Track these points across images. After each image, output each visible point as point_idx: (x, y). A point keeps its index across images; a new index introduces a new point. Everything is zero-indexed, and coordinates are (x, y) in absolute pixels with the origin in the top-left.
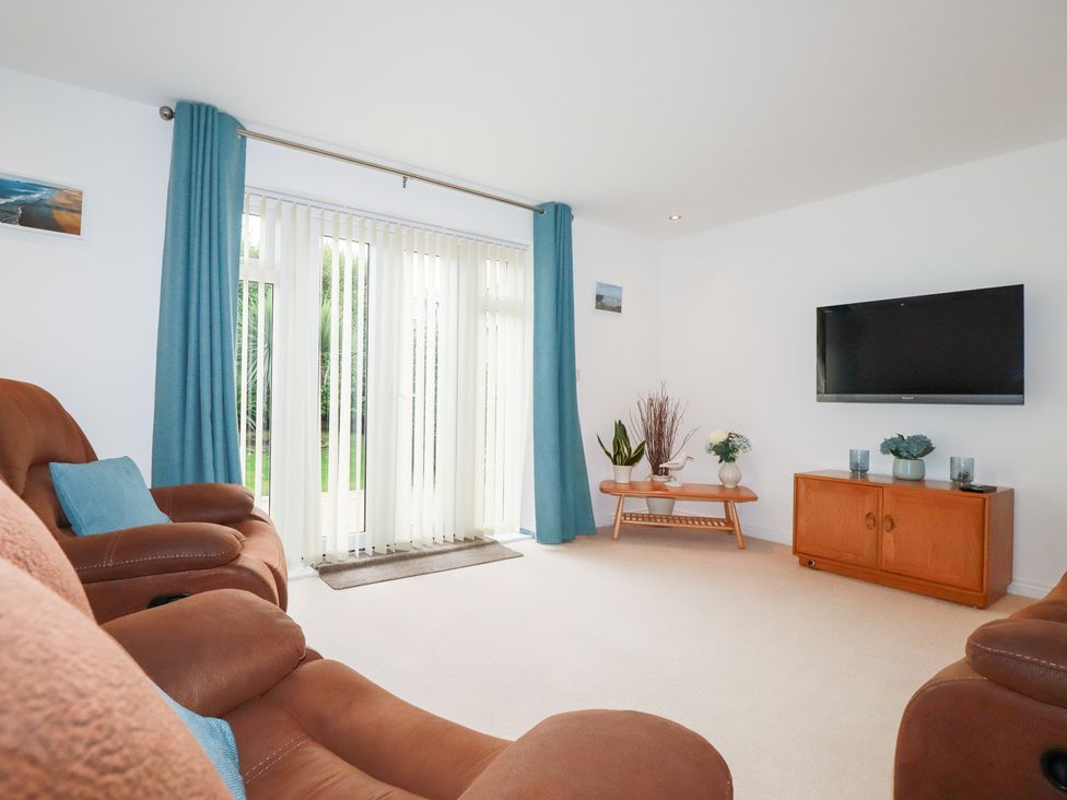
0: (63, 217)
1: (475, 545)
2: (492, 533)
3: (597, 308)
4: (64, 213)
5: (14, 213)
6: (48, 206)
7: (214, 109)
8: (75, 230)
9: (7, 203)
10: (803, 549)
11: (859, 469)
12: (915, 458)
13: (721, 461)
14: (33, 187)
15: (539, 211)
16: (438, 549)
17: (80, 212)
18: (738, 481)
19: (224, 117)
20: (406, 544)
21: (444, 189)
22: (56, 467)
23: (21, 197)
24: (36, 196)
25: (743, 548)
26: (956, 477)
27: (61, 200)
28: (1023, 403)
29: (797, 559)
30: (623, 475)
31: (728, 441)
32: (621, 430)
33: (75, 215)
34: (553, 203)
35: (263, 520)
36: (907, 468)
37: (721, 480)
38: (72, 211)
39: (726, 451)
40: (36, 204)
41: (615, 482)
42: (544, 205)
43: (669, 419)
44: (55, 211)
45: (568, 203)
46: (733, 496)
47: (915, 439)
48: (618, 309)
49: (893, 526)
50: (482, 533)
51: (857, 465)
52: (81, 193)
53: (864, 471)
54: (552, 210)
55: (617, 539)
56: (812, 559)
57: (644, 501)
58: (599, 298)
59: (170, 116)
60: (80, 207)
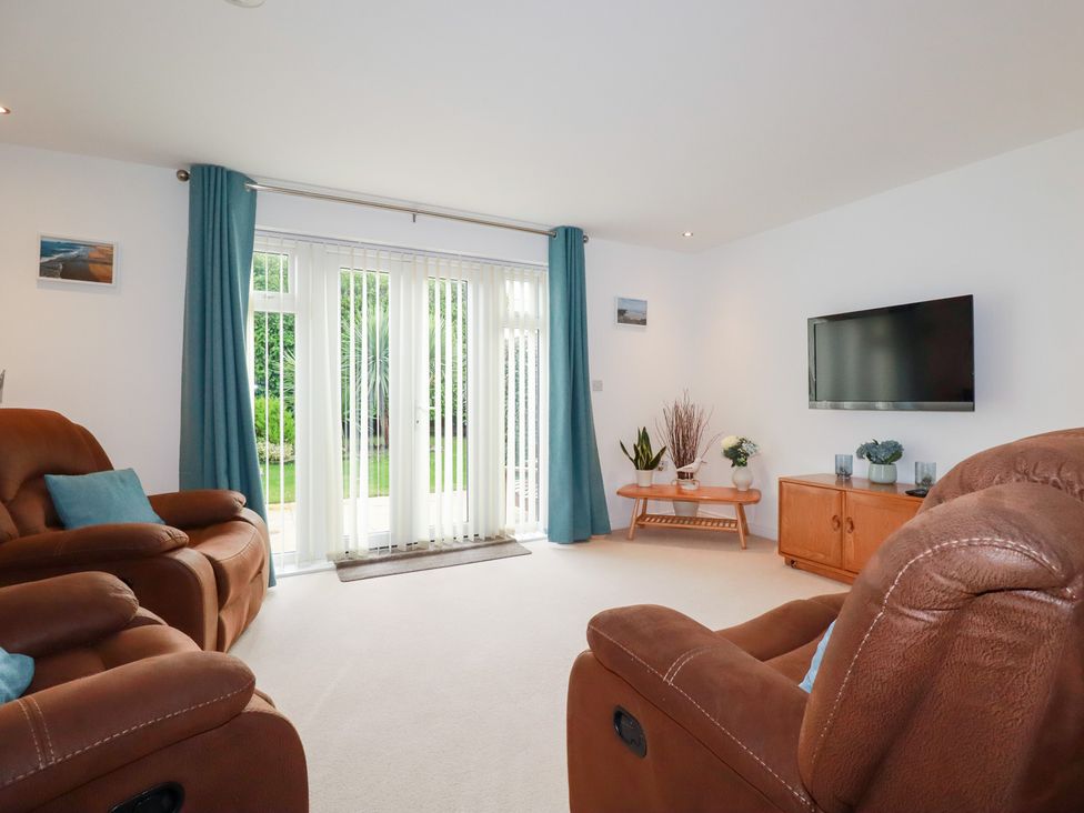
0: (97, 269)
1: (497, 543)
2: (513, 532)
3: (619, 321)
4: (98, 265)
5: (56, 269)
6: (84, 261)
7: (223, 169)
8: (108, 279)
9: (51, 261)
10: (786, 549)
11: (844, 475)
12: (882, 463)
13: (733, 465)
14: (72, 246)
15: (552, 235)
16: (455, 546)
17: (111, 264)
18: (749, 485)
19: (230, 174)
20: (426, 543)
21: (449, 221)
22: (52, 478)
23: (61, 255)
24: (75, 253)
25: (746, 548)
26: (920, 481)
27: (96, 255)
28: (973, 410)
29: (783, 559)
30: (646, 478)
31: (740, 445)
32: (644, 437)
33: (108, 266)
34: (563, 227)
35: (247, 521)
36: (880, 473)
37: (735, 483)
38: (106, 263)
39: (737, 455)
40: (74, 259)
41: (637, 486)
42: (556, 229)
43: (695, 427)
44: (91, 265)
45: (579, 226)
46: (745, 498)
47: (886, 445)
48: (644, 322)
49: (852, 527)
50: (503, 532)
51: (841, 469)
52: (112, 248)
53: (848, 475)
54: (562, 233)
55: (632, 539)
56: (795, 559)
57: (670, 504)
58: (621, 312)
59: (186, 179)
60: (112, 260)
